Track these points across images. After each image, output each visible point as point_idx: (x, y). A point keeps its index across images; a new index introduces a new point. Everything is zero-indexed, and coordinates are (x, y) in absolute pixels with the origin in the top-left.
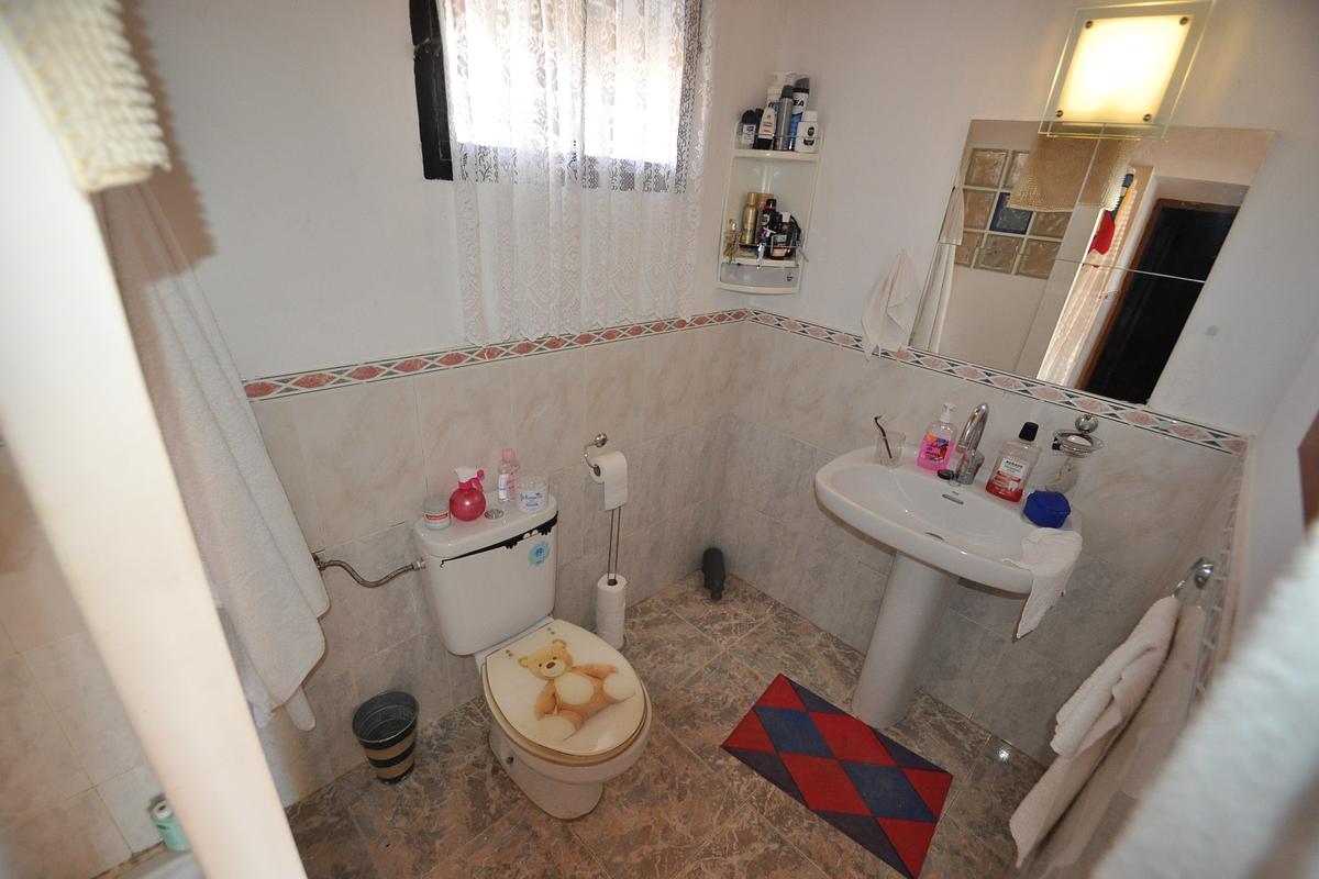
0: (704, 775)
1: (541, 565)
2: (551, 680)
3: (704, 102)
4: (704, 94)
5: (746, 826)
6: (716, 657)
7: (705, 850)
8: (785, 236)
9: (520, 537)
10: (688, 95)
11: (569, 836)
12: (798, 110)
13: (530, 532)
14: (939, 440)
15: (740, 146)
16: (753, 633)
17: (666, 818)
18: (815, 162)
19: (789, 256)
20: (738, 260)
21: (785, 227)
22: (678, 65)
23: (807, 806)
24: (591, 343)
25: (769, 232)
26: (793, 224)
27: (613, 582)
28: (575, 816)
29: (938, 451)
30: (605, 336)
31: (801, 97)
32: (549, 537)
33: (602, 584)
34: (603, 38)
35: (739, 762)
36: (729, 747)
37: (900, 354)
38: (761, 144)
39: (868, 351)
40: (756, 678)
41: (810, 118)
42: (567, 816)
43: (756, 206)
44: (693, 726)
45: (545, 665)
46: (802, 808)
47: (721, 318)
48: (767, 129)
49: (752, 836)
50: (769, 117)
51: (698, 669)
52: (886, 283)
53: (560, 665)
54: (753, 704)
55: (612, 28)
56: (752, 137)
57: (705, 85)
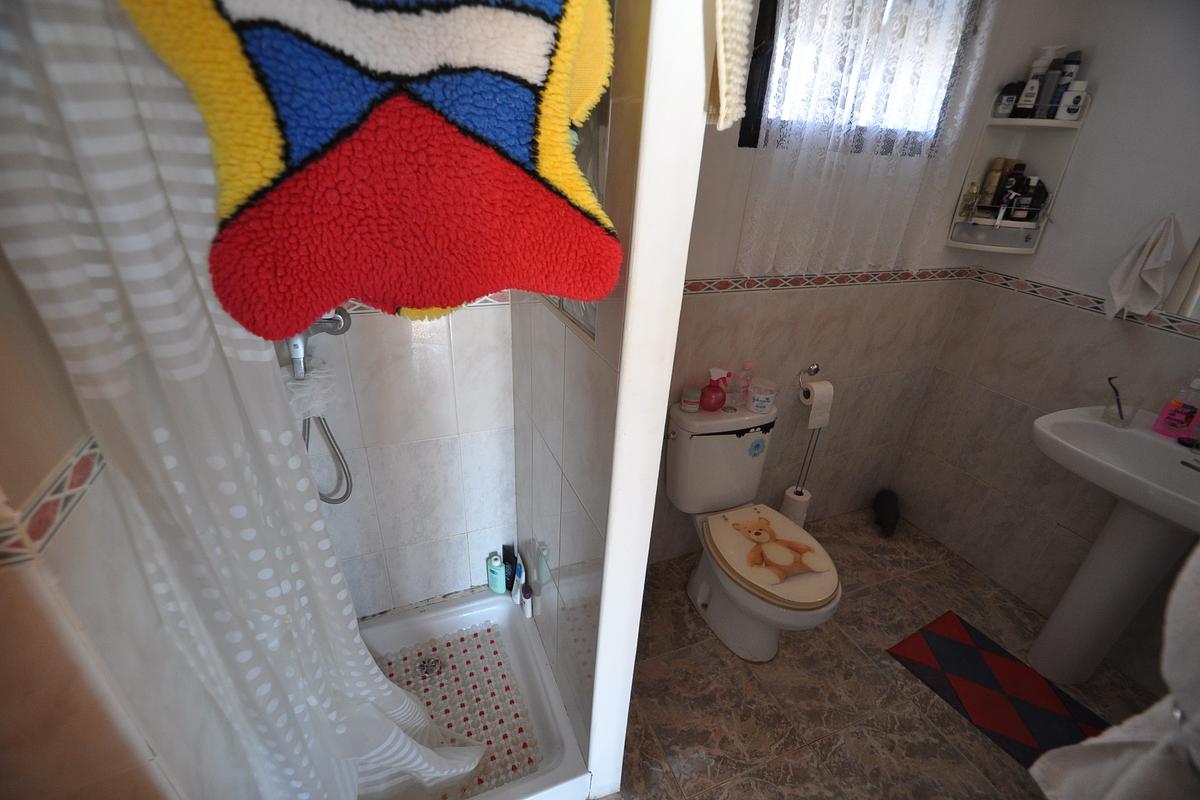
0: (870, 668)
1: (755, 458)
2: (759, 544)
3: (972, 77)
4: (972, 70)
5: (908, 716)
6: (885, 581)
7: (868, 721)
8: (1030, 199)
9: (747, 431)
10: (957, 71)
11: (749, 673)
12: (1067, 80)
13: (755, 428)
14: (1185, 406)
15: (995, 115)
16: (923, 571)
17: (833, 686)
18: (1076, 129)
19: (1029, 218)
20: (975, 220)
21: (1031, 191)
22: (954, 47)
23: (970, 721)
24: (825, 285)
25: (1014, 194)
26: (1041, 186)
27: (800, 494)
28: (755, 660)
29: (1182, 418)
30: (838, 280)
31: (1073, 68)
32: (767, 437)
33: (790, 492)
34: (895, 29)
35: (904, 668)
36: (894, 653)
37: (1149, 318)
38: (1017, 113)
39: (1111, 314)
40: (925, 608)
41: (1078, 87)
42: (749, 658)
43: (1003, 170)
44: (860, 628)
45: (753, 533)
46: (965, 721)
47: (944, 274)
48: (1028, 99)
49: (914, 726)
50: (1032, 88)
51: (867, 586)
52: (1144, 246)
53: (765, 536)
54: (921, 627)
55: (904, 20)
56: (1011, 107)
57: (975, 62)
